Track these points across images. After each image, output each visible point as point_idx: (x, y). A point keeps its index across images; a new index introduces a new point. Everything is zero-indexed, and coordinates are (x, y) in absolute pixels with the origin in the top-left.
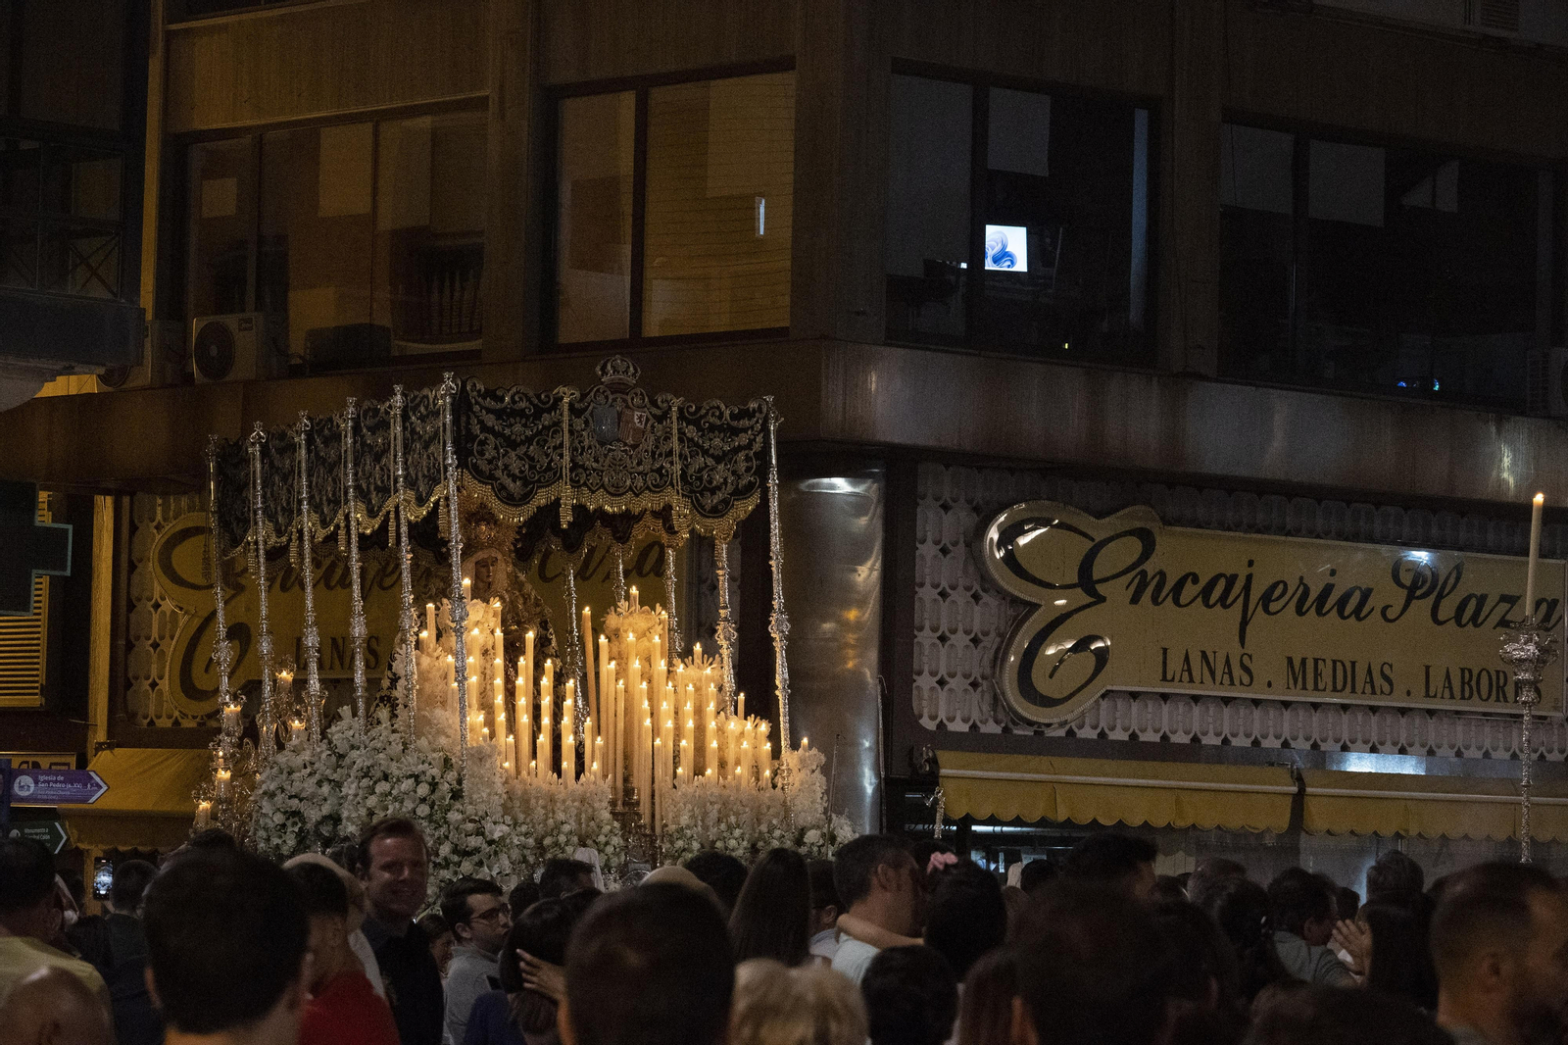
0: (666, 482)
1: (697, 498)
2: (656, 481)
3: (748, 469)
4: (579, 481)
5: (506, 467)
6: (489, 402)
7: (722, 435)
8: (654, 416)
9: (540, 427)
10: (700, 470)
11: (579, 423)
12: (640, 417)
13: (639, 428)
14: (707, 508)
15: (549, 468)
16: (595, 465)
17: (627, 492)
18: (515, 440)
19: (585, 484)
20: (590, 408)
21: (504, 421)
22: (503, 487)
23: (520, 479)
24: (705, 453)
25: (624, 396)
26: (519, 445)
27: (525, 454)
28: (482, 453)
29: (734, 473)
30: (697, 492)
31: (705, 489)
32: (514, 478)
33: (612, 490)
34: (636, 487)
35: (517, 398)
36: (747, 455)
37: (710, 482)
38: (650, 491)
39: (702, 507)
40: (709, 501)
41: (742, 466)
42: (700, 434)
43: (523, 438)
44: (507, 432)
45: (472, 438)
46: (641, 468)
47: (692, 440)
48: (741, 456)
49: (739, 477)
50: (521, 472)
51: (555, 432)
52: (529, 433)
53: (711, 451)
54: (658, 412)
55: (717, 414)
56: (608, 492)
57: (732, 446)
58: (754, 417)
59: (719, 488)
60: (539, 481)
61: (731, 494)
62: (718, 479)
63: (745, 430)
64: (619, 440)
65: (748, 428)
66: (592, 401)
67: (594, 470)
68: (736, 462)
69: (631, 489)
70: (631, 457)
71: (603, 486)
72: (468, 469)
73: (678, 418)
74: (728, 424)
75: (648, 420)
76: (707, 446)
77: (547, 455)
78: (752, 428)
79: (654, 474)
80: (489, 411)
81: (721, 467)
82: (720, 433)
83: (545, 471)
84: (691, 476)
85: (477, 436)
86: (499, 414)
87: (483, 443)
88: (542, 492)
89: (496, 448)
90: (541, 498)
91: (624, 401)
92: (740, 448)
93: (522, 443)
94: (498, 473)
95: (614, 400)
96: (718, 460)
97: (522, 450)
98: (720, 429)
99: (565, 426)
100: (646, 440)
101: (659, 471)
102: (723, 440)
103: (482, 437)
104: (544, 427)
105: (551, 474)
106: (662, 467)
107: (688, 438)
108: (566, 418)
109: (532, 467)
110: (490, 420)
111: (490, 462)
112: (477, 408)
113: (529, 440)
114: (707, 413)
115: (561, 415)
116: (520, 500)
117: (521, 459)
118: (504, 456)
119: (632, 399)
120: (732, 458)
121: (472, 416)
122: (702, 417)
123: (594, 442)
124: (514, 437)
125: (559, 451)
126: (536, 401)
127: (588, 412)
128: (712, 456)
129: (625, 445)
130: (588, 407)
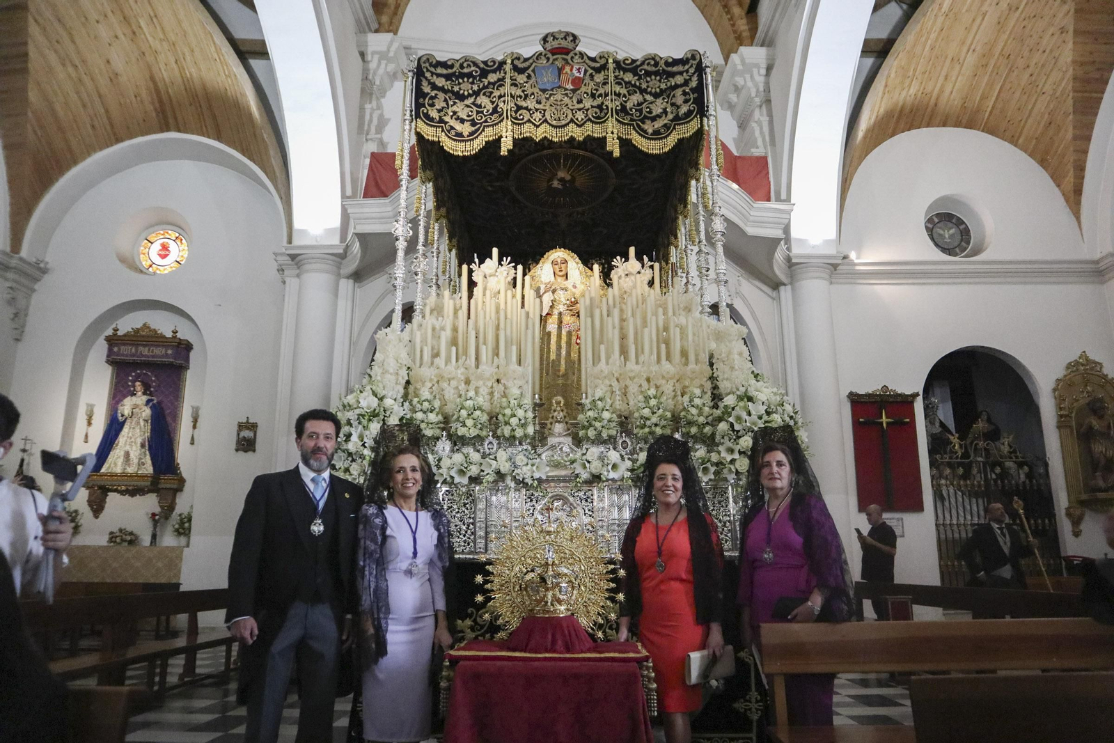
0: (606, 114)
1: (638, 125)
2: (596, 113)
3: (686, 101)
4: (523, 119)
5: (455, 113)
6: (440, 70)
7: (658, 78)
8: (593, 68)
9: (486, 84)
10: (639, 104)
11: (521, 79)
12: (579, 70)
13: (579, 78)
14: (650, 131)
15: (495, 111)
16: (538, 106)
17: (569, 122)
18: (463, 93)
19: (529, 121)
20: (533, 66)
21: (453, 81)
22: (452, 128)
23: (467, 121)
24: (643, 91)
25: (564, 56)
26: (467, 97)
27: (473, 103)
28: (432, 105)
29: (673, 104)
30: (639, 120)
31: (645, 117)
32: (462, 121)
33: (554, 123)
34: (577, 119)
35: (465, 65)
36: (684, 91)
37: (650, 112)
38: (593, 122)
39: (645, 132)
40: (649, 127)
41: (679, 100)
42: (636, 78)
43: (470, 92)
44: (456, 89)
45: (425, 95)
46: (581, 106)
47: (630, 82)
48: (679, 92)
49: (678, 107)
50: (469, 116)
51: (501, 85)
52: (475, 88)
53: (649, 89)
54: (598, 65)
55: (653, 62)
56: (550, 125)
57: (669, 84)
58: (688, 63)
59: (659, 116)
60: (486, 121)
61: (672, 121)
62: (657, 110)
63: (681, 73)
64: (559, 87)
65: (683, 72)
66: (534, 61)
67: (537, 110)
68: (674, 96)
69: (572, 121)
70: (571, 98)
71: (546, 121)
72: (420, 118)
73: (615, 69)
74: (663, 70)
75: (586, 71)
76: (644, 86)
77: (493, 103)
78: (687, 71)
79: (595, 109)
80: (439, 75)
81: (659, 101)
82: (656, 76)
83: (491, 114)
84: (631, 109)
85: (428, 94)
86: (448, 77)
87: (435, 97)
88: (489, 131)
89: (446, 100)
90: (488, 134)
91: (564, 59)
92: (676, 86)
93: (470, 95)
94: (447, 119)
95: (554, 60)
96: (656, 96)
97: (469, 101)
98: (656, 73)
99: (508, 80)
100: (585, 85)
101: (600, 107)
102: (660, 81)
103: (433, 94)
104: (489, 83)
105: (496, 115)
106: (603, 103)
107: (625, 82)
108: (508, 76)
109: (478, 112)
110: (441, 82)
111: (439, 111)
112: (428, 75)
113: (476, 94)
114: (643, 63)
115: (505, 73)
116: (468, 136)
117: (468, 106)
118: (452, 106)
119: (572, 58)
120: (670, 94)
121: (424, 80)
122: (638, 66)
123: (536, 90)
124: (462, 92)
125: (502, 99)
126: (482, 65)
127: (531, 68)
128: (650, 93)
129: (566, 89)
130: (529, 67)
